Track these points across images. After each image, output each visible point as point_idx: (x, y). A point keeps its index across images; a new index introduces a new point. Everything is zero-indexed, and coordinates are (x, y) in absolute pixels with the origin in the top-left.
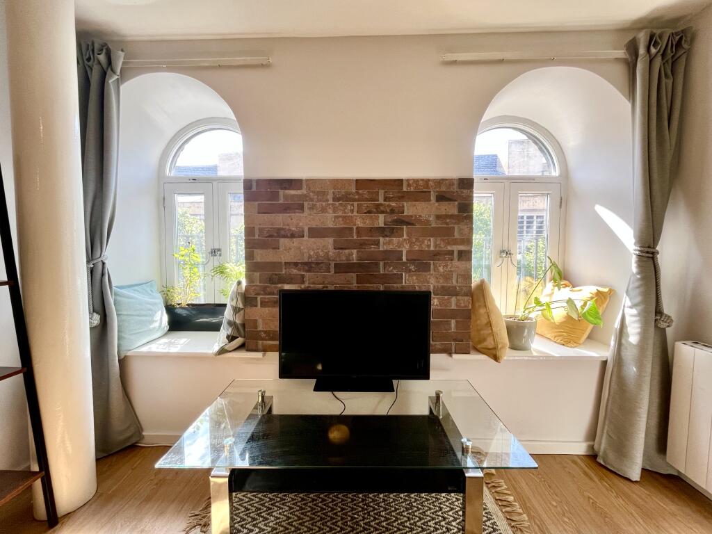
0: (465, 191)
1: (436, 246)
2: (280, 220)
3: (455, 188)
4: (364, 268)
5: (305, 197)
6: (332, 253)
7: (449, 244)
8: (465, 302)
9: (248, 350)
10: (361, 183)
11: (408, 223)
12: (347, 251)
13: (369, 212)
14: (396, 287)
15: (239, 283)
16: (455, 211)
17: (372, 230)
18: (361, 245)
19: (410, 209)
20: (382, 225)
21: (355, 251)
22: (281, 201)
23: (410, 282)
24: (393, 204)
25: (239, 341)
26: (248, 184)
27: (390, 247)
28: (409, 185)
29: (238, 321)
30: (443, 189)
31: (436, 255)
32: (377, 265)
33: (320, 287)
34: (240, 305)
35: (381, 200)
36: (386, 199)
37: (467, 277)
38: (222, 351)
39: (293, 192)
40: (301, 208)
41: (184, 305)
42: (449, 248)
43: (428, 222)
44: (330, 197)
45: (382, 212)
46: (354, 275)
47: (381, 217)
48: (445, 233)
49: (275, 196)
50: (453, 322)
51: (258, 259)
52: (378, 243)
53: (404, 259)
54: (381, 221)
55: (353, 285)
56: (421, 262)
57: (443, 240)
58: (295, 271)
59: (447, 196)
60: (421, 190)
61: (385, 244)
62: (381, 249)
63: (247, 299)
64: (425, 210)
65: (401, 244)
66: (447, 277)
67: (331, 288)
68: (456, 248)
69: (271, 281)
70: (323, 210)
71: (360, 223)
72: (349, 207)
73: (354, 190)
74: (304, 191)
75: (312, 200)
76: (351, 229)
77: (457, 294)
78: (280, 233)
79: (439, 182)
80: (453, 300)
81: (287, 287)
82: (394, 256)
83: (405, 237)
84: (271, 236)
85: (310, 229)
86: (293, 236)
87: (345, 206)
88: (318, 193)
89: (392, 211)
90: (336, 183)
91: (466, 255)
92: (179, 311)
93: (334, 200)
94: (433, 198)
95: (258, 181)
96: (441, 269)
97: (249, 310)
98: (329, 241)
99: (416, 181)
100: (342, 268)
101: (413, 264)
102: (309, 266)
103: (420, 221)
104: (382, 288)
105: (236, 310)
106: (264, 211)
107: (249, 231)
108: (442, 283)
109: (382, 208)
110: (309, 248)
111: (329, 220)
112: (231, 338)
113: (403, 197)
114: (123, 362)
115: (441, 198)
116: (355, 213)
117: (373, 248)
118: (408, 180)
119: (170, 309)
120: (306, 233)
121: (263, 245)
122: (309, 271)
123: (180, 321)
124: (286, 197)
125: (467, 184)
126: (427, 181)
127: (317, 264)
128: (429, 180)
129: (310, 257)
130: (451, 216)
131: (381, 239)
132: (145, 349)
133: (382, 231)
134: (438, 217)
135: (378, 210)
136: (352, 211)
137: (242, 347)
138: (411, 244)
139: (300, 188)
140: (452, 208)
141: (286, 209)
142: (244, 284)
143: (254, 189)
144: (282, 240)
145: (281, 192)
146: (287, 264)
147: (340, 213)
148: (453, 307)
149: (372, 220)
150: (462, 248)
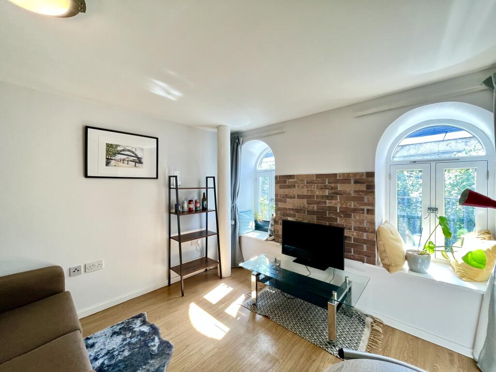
0: (370, 178)
1: (354, 206)
2: (287, 191)
3: (364, 177)
4: (320, 214)
5: (296, 182)
6: (306, 205)
7: (361, 205)
8: (372, 236)
9: (276, 241)
10: (318, 176)
11: (340, 194)
12: (312, 205)
13: (322, 189)
14: (334, 224)
16: (364, 189)
17: (323, 197)
18: (318, 203)
19: (340, 187)
20: (327, 194)
21: (316, 206)
22: (287, 184)
23: (340, 222)
24: (332, 185)
25: (273, 237)
26: (276, 177)
27: (331, 205)
28: (340, 176)
29: (272, 230)
30: (358, 177)
31: (355, 210)
32: (326, 212)
33: (301, 220)
34: (273, 224)
35: (327, 183)
36: (329, 183)
37: (372, 223)
38: (267, 240)
39: (291, 180)
40: (294, 186)
42: (362, 207)
43: (349, 194)
44: (305, 182)
45: (327, 189)
46: (315, 216)
47: (327, 191)
48: (359, 199)
49: (285, 182)
50: (365, 246)
51: (279, 206)
52: (325, 203)
53: (338, 211)
54: (327, 192)
56: (347, 213)
57: (358, 203)
58: (292, 212)
59: (360, 181)
60: (346, 178)
61: (329, 203)
62: (327, 205)
63: (275, 221)
64: (350, 188)
65: (337, 204)
66: (362, 222)
68: (366, 208)
69: (284, 215)
70: (303, 188)
71: (317, 193)
72: (313, 186)
73: (315, 179)
75: (298, 183)
76: (314, 196)
77: (366, 232)
78: (287, 196)
79: (355, 174)
80: (365, 234)
81: (290, 219)
82: (333, 209)
83: (338, 200)
84: (284, 197)
85: (298, 195)
86: (291, 198)
87: (312, 186)
88: (301, 181)
89: (332, 188)
90: (307, 176)
91: (371, 212)
93: (307, 183)
94: (352, 182)
95: (280, 176)
96: (357, 217)
97: (276, 226)
98: (305, 200)
99: (343, 174)
100: (311, 212)
101: (343, 214)
102: (298, 210)
103: (346, 194)
104: (328, 224)
106: (281, 187)
107: (277, 195)
108: (358, 225)
110: (297, 203)
111: (305, 192)
112: (270, 236)
113: (337, 182)
115: (356, 182)
116: (316, 189)
117: (323, 205)
118: (339, 174)
120: (296, 197)
121: (281, 201)
122: (297, 212)
123: (258, 227)
124: (289, 182)
125: (371, 175)
126: (349, 174)
127: (301, 210)
128: (350, 173)
129: (297, 207)
130: (362, 191)
131: (327, 201)
133: (327, 197)
134: (355, 192)
135: (326, 188)
137: (273, 240)
138: (341, 204)
139: (294, 178)
140: (363, 187)
141: (289, 187)
142: (274, 215)
143: (278, 179)
144: (288, 199)
145: (287, 180)
146: (289, 209)
147: (309, 189)
148: (365, 238)
149: (323, 192)
150: (369, 208)
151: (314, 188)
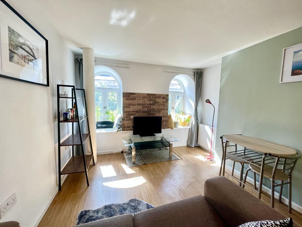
2: (131, 102)
3: (166, 96)
4: (148, 112)
6: (142, 109)
7: (165, 107)
8: (167, 118)
9: (123, 131)
10: (148, 94)
11: (156, 103)
12: (145, 109)
13: (149, 100)
14: (154, 116)
15: (122, 115)
17: (150, 104)
18: (148, 107)
19: (157, 100)
23: (157, 115)
24: (154, 99)
25: (121, 129)
26: (124, 93)
28: (157, 95)
29: (121, 124)
30: (163, 96)
31: (162, 109)
32: (151, 111)
33: (139, 116)
35: (152, 98)
37: (167, 113)
38: (118, 131)
40: (135, 99)
43: (160, 103)
46: (146, 113)
47: (152, 101)
49: (130, 96)
50: (165, 123)
51: (125, 110)
53: (156, 110)
55: (146, 116)
57: (163, 106)
58: (134, 113)
61: (152, 107)
63: (123, 119)
67: (141, 116)
69: (128, 115)
70: (140, 100)
71: (147, 103)
72: (145, 99)
73: (146, 96)
74: (136, 96)
76: (145, 104)
78: (130, 104)
80: (165, 118)
82: (154, 109)
83: (156, 106)
85: (137, 104)
86: (133, 105)
88: (139, 96)
90: (143, 94)
91: (167, 109)
93: (142, 98)
95: (126, 93)
96: (163, 112)
97: (123, 122)
98: (141, 106)
100: (144, 112)
101: (158, 111)
104: (151, 116)
106: (127, 99)
107: (124, 104)
108: (163, 115)
110: (137, 108)
111: (141, 102)
112: (119, 128)
113: (156, 97)
115: (163, 98)
116: (146, 101)
117: (150, 108)
121: (127, 107)
122: (137, 113)
124: (132, 97)
126: (160, 95)
127: (139, 111)
129: (137, 110)
130: (165, 102)
133: (152, 104)
134: (162, 102)
140: (165, 100)
141: (132, 99)
144: (131, 106)
146: (132, 111)
147: (143, 101)
148: (165, 119)
149: (150, 102)
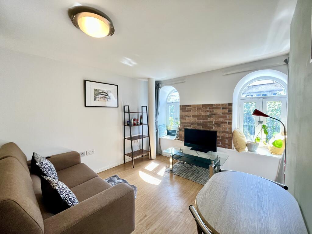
0: (230, 107)
1: (222, 120)
2: (186, 113)
3: (227, 106)
4: (204, 125)
5: (191, 109)
6: (197, 121)
7: (226, 120)
8: (230, 135)
9: (180, 140)
10: (203, 105)
11: (215, 115)
12: (200, 121)
13: (205, 112)
14: (212, 130)
15: (178, 126)
16: (227, 112)
17: (206, 116)
18: (203, 119)
19: (215, 111)
20: (208, 115)
21: (202, 121)
22: (187, 110)
23: (214, 129)
24: (211, 110)
25: (178, 138)
26: (180, 106)
27: (210, 120)
28: (215, 105)
29: (178, 134)
31: (222, 123)
32: (207, 124)
33: (194, 128)
34: (179, 131)
35: (208, 109)
36: (209, 109)
37: (231, 129)
38: (175, 140)
39: (189, 108)
40: (191, 111)
41: (170, 130)
42: (226, 121)
43: (220, 114)
44: (197, 108)
45: (208, 112)
46: (202, 126)
47: (208, 113)
48: (225, 117)
49: (185, 109)
50: (227, 140)
51: (182, 122)
52: (207, 119)
53: (214, 123)
54: (208, 114)
55: (202, 129)
56: (218, 124)
57: (224, 119)
58: (189, 125)
59: (225, 108)
60: (218, 107)
61: (209, 119)
62: (208, 120)
63: (180, 130)
64: (220, 112)
65: (213, 119)
66: (225, 128)
67: (197, 129)
68: (228, 121)
69: (184, 126)
70: (195, 111)
71: (203, 114)
73: (202, 107)
74: (191, 107)
75: (193, 109)
76: (201, 116)
77: (228, 133)
78: (186, 116)
79: (223, 105)
81: (188, 128)
82: (211, 122)
83: (214, 118)
84: (184, 117)
85: (192, 116)
86: (189, 117)
89: (211, 112)
90: (198, 105)
91: (230, 123)
92: (169, 131)
94: (221, 108)
95: (182, 106)
96: (223, 126)
97: (180, 132)
98: (196, 118)
99: (217, 104)
100: (199, 124)
101: (216, 124)
102: (192, 124)
103: (218, 114)
104: (208, 130)
105: (178, 132)
106: (183, 112)
107: (180, 116)
108: (224, 130)
109: (208, 111)
110: (192, 120)
111: (196, 114)
112: (177, 137)
113: (213, 108)
114: (160, 139)
115: (223, 108)
116: (202, 112)
117: (206, 120)
118: (215, 104)
119: (167, 131)
121: (183, 119)
123: (169, 133)
124: (188, 109)
125: (231, 105)
126: (219, 104)
127: (194, 123)
128: (220, 104)
129: (192, 122)
130: (226, 113)
131: (208, 118)
132: (163, 137)
134: (223, 113)
135: (207, 111)
136: (201, 112)
137: (179, 139)
138: (216, 120)
139: (190, 107)
140: (227, 111)
141: (188, 111)
144: (187, 118)
145: (187, 108)
146: (188, 123)
147: (199, 112)
148: (227, 136)
149: (206, 114)
150: (229, 121)
151: (201, 111)
